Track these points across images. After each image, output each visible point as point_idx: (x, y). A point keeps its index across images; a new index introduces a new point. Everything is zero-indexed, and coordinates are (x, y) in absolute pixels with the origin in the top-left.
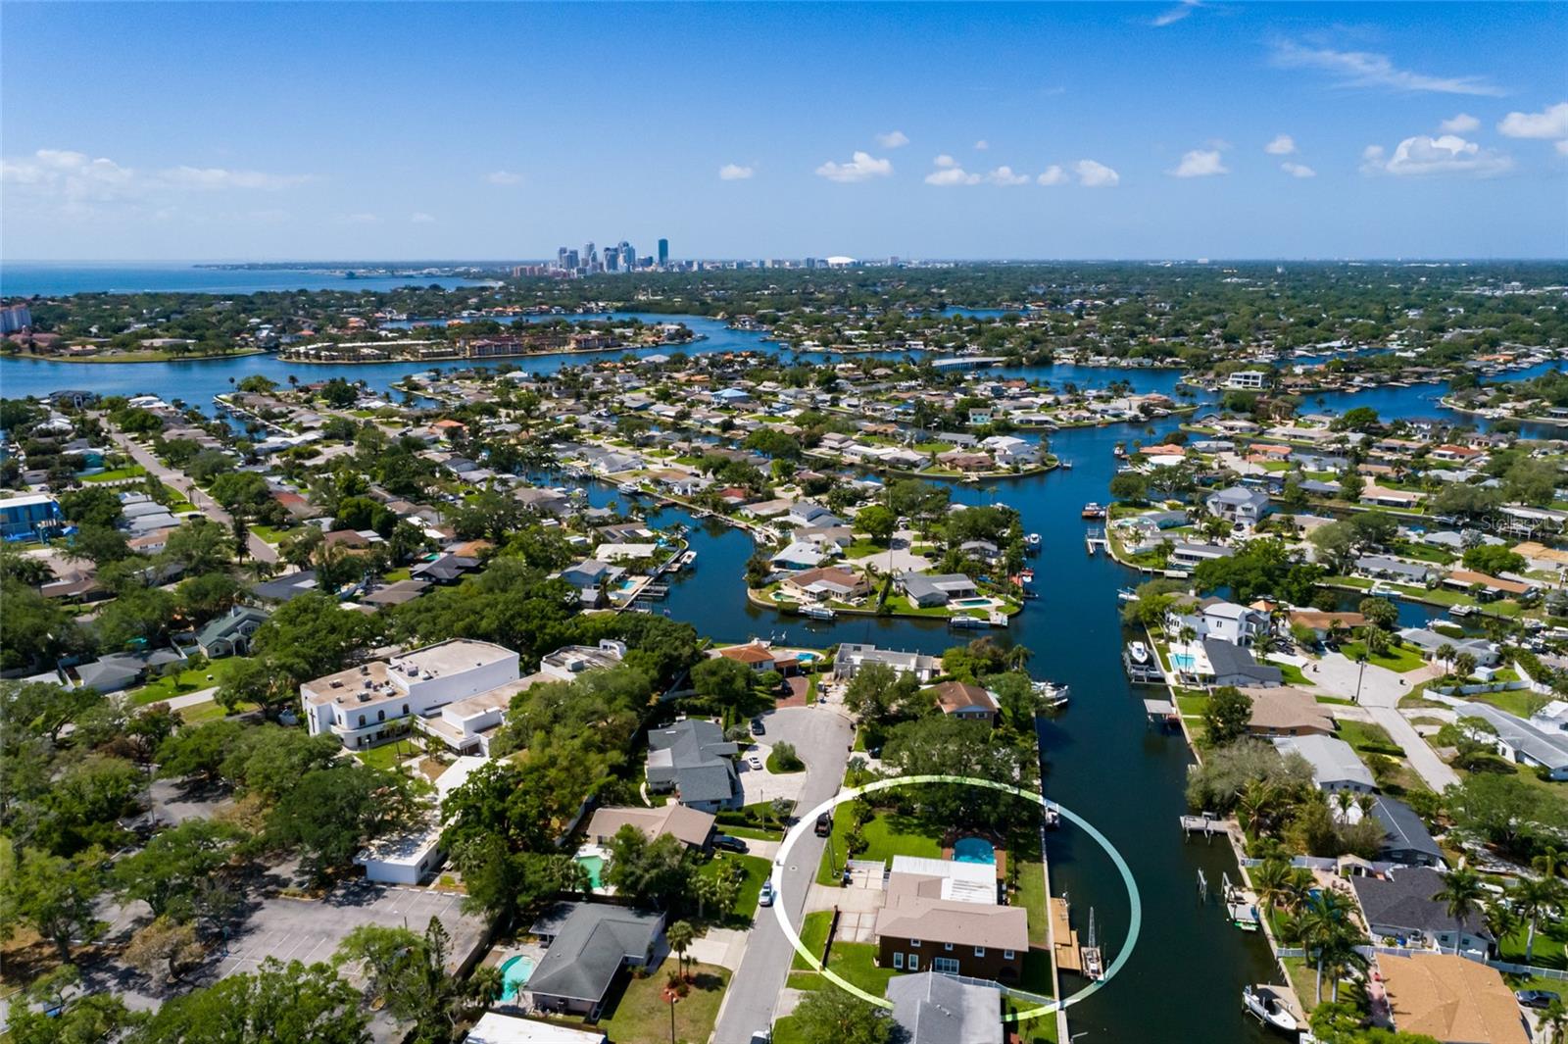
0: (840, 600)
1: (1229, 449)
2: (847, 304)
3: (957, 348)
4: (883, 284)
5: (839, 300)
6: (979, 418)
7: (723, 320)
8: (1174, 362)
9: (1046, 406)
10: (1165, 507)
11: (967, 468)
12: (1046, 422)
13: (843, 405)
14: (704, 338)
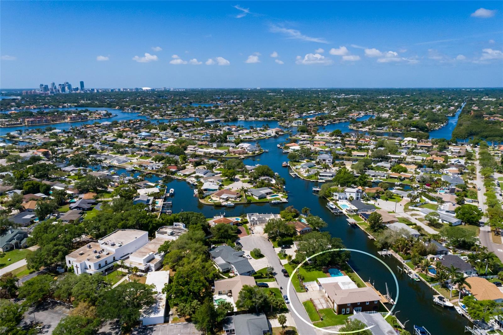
0: (233, 200)
1: (308, 143)
2: (160, 103)
3: (206, 116)
4: (166, 96)
5: (156, 101)
6: (231, 138)
7: (118, 109)
8: (273, 119)
9: (247, 133)
10: (305, 161)
11: (239, 154)
12: (251, 138)
13: (184, 136)
14: (116, 116)
